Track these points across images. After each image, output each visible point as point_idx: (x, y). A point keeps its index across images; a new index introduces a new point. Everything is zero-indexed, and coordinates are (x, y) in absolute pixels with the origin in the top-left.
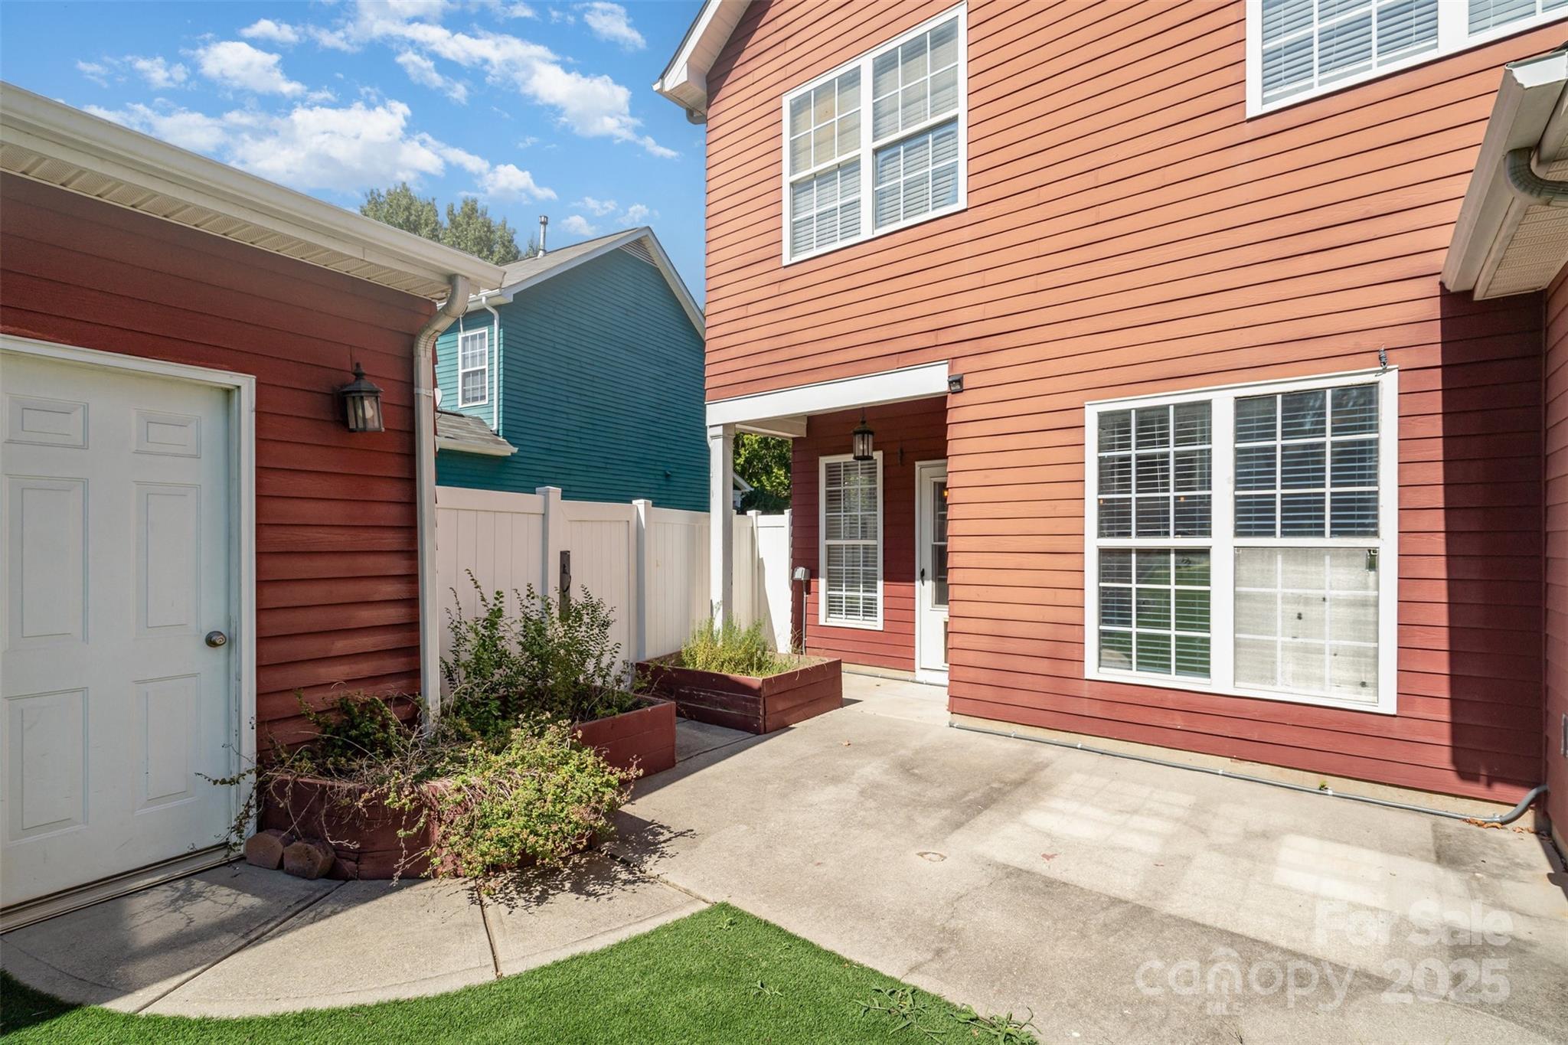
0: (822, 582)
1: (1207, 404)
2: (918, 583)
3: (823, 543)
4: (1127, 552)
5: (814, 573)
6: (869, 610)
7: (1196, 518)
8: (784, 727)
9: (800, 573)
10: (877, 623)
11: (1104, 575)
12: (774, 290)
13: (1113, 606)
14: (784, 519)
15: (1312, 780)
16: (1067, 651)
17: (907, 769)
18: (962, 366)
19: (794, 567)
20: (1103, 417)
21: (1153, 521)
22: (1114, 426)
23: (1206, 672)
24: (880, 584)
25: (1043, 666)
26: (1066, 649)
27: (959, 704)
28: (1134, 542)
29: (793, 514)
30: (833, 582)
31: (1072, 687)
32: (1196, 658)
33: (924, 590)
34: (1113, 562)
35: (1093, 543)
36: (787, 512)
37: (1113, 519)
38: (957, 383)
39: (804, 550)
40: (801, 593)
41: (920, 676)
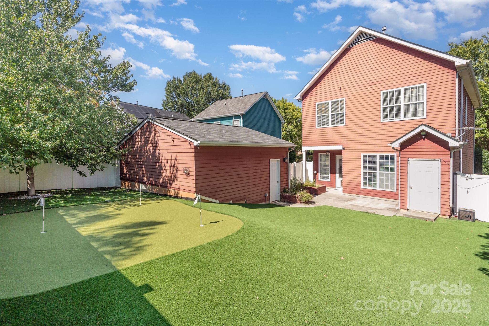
0: (319, 173)
1: (376, 155)
2: (336, 174)
3: (319, 167)
4: (367, 172)
5: (317, 172)
6: (328, 178)
7: (375, 169)
8: (319, 194)
9: (315, 172)
10: (329, 180)
11: (364, 175)
12: (314, 131)
13: (365, 179)
14: (312, 163)
15: (388, 199)
16: (359, 185)
17: (338, 198)
18: (344, 146)
19: (314, 171)
20: (364, 155)
21: (370, 168)
22: (365, 157)
23: (376, 187)
24: (330, 174)
25: (356, 186)
26: (358, 184)
27: (344, 191)
28: (367, 171)
29: (314, 162)
30: (321, 174)
31: (360, 189)
32: (375, 185)
33: (337, 175)
34: (365, 174)
35: (362, 171)
36: (312, 162)
37: (365, 168)
38: (344, 149)
39: (316, 168)
40: (315, 175)
41: (336, 188)
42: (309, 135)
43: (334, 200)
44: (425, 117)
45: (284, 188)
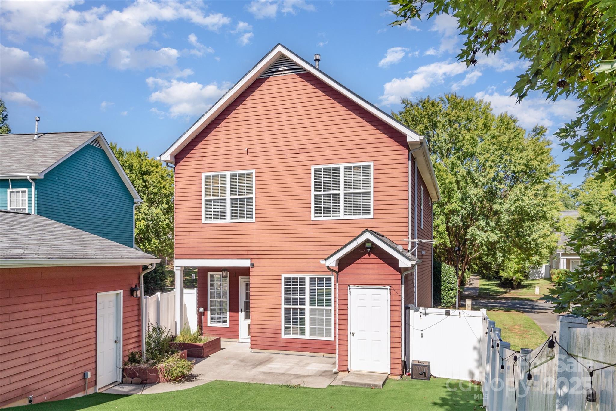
0: (209, 313)
1: (305, 278)
2: (240, 313)
3: (209, 300)
4: (290, 309)
5: (206, 310)
6: (225, 320)
7: (302, 302)
9: (201, 310)
10: (227, 325)
11: (286, 314)
12: (199, 229)
13: (287, 320)
14: (195, 291)
15: (322, 355)
16: (278, 332)
17: (242, 361)
18: (254, 261)
19: (199, 308)
20: (285, 278)
21: (295, 302)
22: (287, 280)
23: (305, 334)
24: (228, 313)
25: (273, 335)
27: (253, 346)
28: (291, 306)
29: (198, 290)
30: (212, 312)
31: (279, 340)
32: (303, 332)
33: (242, 315)
34: (287, 311)
35: (283, 306)
36: (196, 289)
37: (287, 301)
38: (252, 265)
39: (202, 302)
40: (201, 316)
41: (241, 340)
42: (187, 237)
43: (235, 365)
44: (371, 216)
45: (132, 353)
